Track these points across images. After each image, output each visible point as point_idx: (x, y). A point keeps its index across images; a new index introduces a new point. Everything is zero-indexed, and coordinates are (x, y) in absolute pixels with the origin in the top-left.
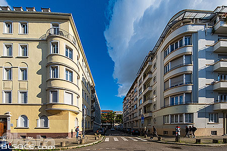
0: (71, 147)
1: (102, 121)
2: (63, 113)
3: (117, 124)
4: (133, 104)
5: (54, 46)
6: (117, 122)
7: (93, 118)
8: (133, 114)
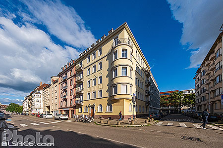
0: (124, 126)
1: (161, 104)
2: (121, 101)
3: (186, 108)
4: (213, 75)
5: (115, 54)
6: (185, 104)
7: (148, 103)
8: (214, 91)
